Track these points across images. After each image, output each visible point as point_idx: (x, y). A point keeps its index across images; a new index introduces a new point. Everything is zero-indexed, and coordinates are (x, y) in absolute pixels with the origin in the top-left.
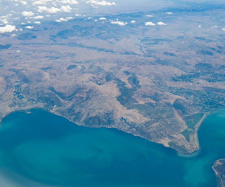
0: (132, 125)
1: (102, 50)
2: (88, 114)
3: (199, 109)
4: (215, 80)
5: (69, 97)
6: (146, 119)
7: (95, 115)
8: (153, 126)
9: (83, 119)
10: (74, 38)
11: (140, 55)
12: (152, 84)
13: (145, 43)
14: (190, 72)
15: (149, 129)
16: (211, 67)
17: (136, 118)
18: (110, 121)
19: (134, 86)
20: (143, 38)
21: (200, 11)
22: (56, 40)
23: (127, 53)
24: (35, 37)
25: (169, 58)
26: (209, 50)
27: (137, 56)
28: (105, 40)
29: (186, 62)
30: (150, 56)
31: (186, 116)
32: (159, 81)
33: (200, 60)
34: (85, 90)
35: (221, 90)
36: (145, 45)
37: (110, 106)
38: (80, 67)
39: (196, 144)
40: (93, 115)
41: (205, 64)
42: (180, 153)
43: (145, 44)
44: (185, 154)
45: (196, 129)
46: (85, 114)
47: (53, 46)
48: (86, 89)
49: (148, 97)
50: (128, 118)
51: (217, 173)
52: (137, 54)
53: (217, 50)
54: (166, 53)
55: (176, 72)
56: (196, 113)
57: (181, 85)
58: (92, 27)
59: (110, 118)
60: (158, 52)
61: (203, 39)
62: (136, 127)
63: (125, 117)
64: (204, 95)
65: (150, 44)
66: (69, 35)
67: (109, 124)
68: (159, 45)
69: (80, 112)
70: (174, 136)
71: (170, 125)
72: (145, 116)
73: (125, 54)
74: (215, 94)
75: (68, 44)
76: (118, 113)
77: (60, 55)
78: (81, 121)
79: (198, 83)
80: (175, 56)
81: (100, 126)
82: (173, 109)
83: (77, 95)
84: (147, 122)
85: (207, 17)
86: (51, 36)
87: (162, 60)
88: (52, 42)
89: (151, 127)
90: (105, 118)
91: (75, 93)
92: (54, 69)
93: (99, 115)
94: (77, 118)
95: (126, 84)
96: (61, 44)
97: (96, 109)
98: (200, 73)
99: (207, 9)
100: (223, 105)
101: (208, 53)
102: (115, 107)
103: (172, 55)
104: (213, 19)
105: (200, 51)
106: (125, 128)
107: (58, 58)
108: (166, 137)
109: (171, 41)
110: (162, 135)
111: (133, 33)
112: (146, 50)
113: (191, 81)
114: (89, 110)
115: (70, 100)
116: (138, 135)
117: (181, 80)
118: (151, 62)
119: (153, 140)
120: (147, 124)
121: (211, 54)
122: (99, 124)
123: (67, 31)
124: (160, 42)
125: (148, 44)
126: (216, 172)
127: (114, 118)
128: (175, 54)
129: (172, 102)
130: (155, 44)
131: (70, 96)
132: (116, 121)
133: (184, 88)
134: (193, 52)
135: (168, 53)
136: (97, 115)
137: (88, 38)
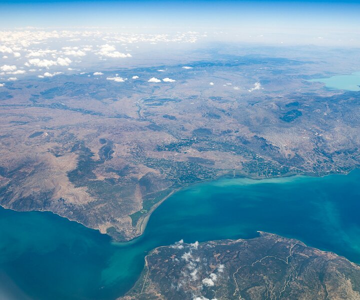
0: (71, 207)
1: (89, 112)
2: (21, 195)
3: (168, 186)
4: (208, 148)
5: (9, 173)
6: (92, 199)
7: (28, 195)
8: (97, 208)
9: (13, 200)
10: (62, 97)
11: (132, 119)
12: (129, 154)
13: (147, 103)
14: (183, 140)
15: (89, 212)
16: (211, 133)
17: (78, 198)
18: (46, 203)
19: (104, 157)
20: (149, 97)
21: (233, 65)
22: (37, 100)
23: (119, 116)
24: (11, 97)
25: (167, 121)
26: (218, 113)
27: (128, 120)
28: (100, 100)
29: (183, 128)
30: (145, 120)
31: (148, 194)
32: (138, 151)
33: (201, 124)
34: (35, 164)
35: (208, 160)
36: (146, 107)
37: (52, 184)
38: (47, 134)
39: (142, 229)
40: (25, 195)
41: (205, 129)
42: (115, 241)
43: (147, 105)
44: (121, 242)
45: (152, 210)
46: (17, 194)
47: (29, 108)
48: (37, 162)
49: (114, 171)
50: (69, 198)
51: (147, 264)
52: (130, 118)
53: (226, 113)
54: (166, 117)
55: (165, 140)
56: (163, 189)
57: (164, 155)
58: (91, 84)
59: (47, 199)
60: (157, 115)
61: (219, 99)
62: (74, 209)
63: (64, 197)
64: (185, 167)
65: (154, 105)
66: (57, 94)
67: (44, 206)
68: (163, 106)
69: (12, 192)
70: (119, 219)
71: (120, 206)
72: (92, 195)
73: (115, 117)
74: (200, 165)
75: (49, 105)
76: (58, 193)
77: (31, 119)
78: (10, 203)
79: (185, 153)
80: (176, 119)
81: (32, 210)
82: (138, 185)
83: (22, 171)
84: (91, 202)
85: (240, 73)
86: (32, 95)
87: (157, 124)
88: (31, 103)
89: (94, 210)
90: (41, 199)
91: (20, 168)
92: (12, 138)
93: (33, 195)
94: (6, 200)
95: (94, 155)
96: (40, 106)
97: (32, 188)
98: (195, 140)
99: (244, 64)
100: (201, 180)
101: (215, 116)
102: (58, 184)
103: (173, 118)
104: (246, 75)
105: (207, 114)
106: (61, 212)
107: (25, 123)
108: (108, 221)
109: (180, 101)
110: (104, 219)
111: (140, 92)
112: (144, 113)
113: (179, 150)
114: (23, 190)
115: (10, 177)
116: (74, 220)
117: (167, 149)
118: (141, 128)
119: (88, 226)
120: (90, 206)
121: (219, 117)
122: (31, 207)
123: (56, 89)
124: (165, 103)
125: (150, 105)
126: (147, 262)
127: (51, 199)
128: (176, 117)
129: (140, 176)
130: (160, 104)
131: (12, 172)
132: (53, 203)
133: (165, 158)
134: (199, 115)
135: (168, 116)
136: (31, 195)
137: (79, 97)
